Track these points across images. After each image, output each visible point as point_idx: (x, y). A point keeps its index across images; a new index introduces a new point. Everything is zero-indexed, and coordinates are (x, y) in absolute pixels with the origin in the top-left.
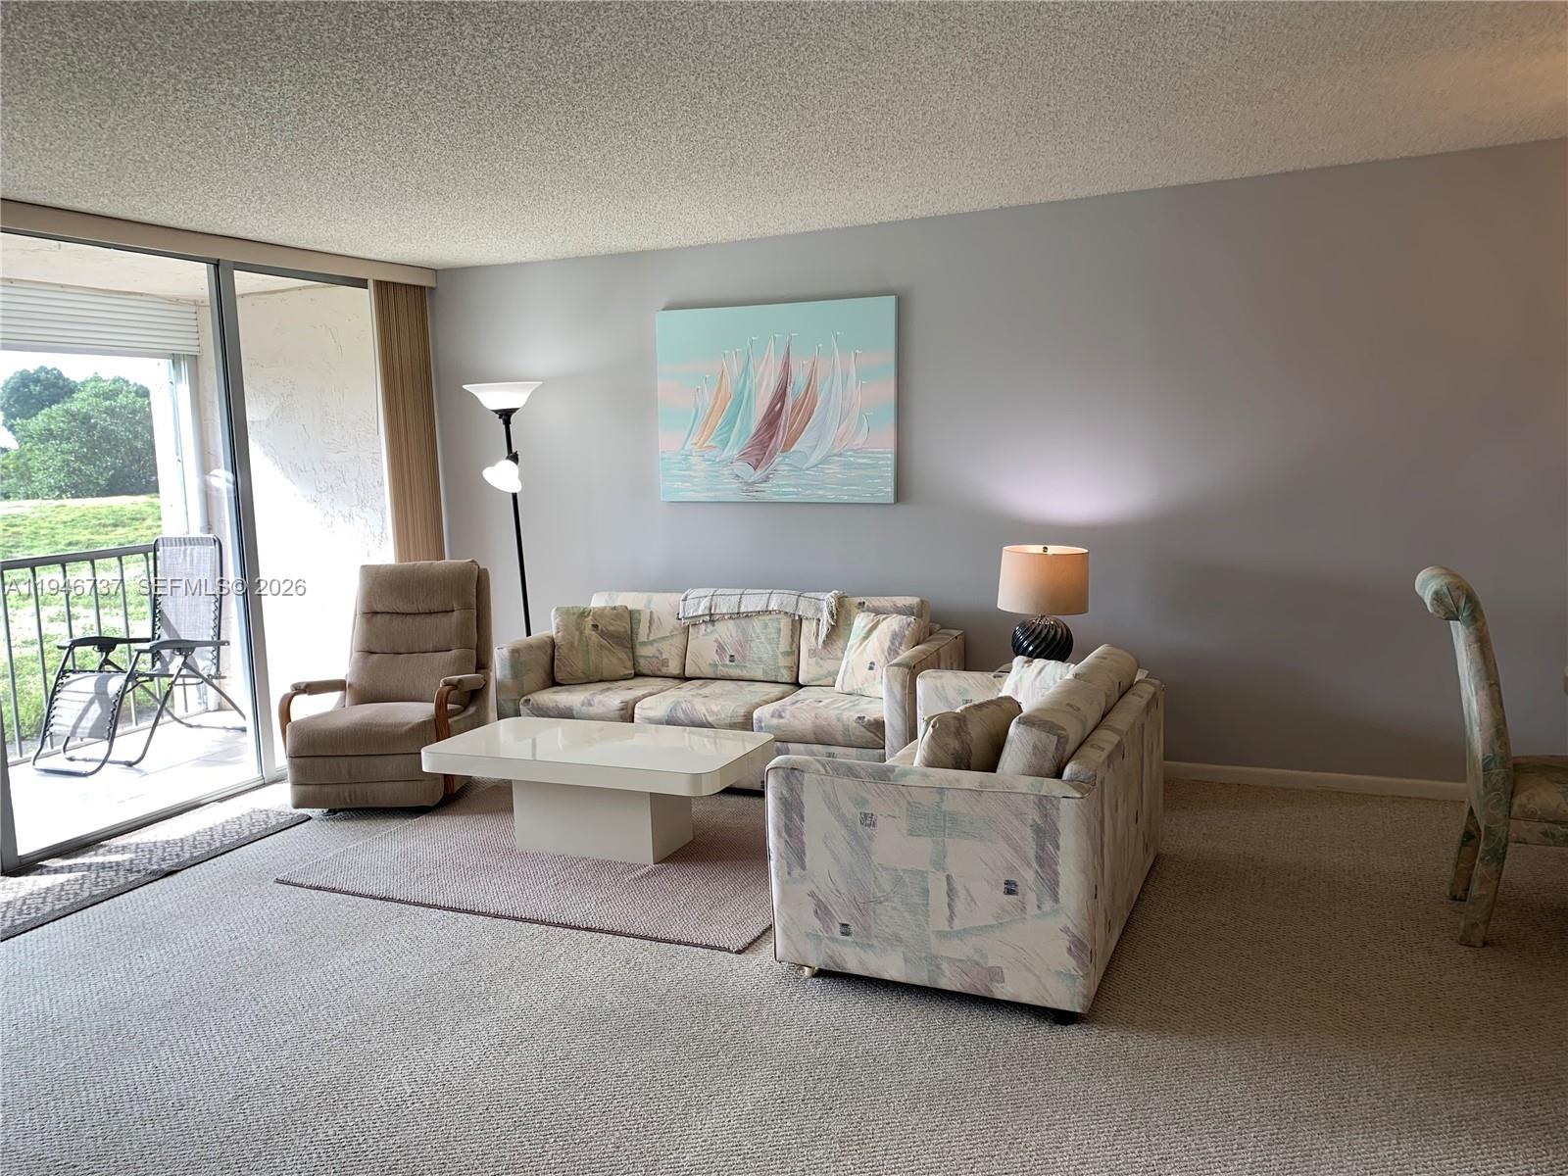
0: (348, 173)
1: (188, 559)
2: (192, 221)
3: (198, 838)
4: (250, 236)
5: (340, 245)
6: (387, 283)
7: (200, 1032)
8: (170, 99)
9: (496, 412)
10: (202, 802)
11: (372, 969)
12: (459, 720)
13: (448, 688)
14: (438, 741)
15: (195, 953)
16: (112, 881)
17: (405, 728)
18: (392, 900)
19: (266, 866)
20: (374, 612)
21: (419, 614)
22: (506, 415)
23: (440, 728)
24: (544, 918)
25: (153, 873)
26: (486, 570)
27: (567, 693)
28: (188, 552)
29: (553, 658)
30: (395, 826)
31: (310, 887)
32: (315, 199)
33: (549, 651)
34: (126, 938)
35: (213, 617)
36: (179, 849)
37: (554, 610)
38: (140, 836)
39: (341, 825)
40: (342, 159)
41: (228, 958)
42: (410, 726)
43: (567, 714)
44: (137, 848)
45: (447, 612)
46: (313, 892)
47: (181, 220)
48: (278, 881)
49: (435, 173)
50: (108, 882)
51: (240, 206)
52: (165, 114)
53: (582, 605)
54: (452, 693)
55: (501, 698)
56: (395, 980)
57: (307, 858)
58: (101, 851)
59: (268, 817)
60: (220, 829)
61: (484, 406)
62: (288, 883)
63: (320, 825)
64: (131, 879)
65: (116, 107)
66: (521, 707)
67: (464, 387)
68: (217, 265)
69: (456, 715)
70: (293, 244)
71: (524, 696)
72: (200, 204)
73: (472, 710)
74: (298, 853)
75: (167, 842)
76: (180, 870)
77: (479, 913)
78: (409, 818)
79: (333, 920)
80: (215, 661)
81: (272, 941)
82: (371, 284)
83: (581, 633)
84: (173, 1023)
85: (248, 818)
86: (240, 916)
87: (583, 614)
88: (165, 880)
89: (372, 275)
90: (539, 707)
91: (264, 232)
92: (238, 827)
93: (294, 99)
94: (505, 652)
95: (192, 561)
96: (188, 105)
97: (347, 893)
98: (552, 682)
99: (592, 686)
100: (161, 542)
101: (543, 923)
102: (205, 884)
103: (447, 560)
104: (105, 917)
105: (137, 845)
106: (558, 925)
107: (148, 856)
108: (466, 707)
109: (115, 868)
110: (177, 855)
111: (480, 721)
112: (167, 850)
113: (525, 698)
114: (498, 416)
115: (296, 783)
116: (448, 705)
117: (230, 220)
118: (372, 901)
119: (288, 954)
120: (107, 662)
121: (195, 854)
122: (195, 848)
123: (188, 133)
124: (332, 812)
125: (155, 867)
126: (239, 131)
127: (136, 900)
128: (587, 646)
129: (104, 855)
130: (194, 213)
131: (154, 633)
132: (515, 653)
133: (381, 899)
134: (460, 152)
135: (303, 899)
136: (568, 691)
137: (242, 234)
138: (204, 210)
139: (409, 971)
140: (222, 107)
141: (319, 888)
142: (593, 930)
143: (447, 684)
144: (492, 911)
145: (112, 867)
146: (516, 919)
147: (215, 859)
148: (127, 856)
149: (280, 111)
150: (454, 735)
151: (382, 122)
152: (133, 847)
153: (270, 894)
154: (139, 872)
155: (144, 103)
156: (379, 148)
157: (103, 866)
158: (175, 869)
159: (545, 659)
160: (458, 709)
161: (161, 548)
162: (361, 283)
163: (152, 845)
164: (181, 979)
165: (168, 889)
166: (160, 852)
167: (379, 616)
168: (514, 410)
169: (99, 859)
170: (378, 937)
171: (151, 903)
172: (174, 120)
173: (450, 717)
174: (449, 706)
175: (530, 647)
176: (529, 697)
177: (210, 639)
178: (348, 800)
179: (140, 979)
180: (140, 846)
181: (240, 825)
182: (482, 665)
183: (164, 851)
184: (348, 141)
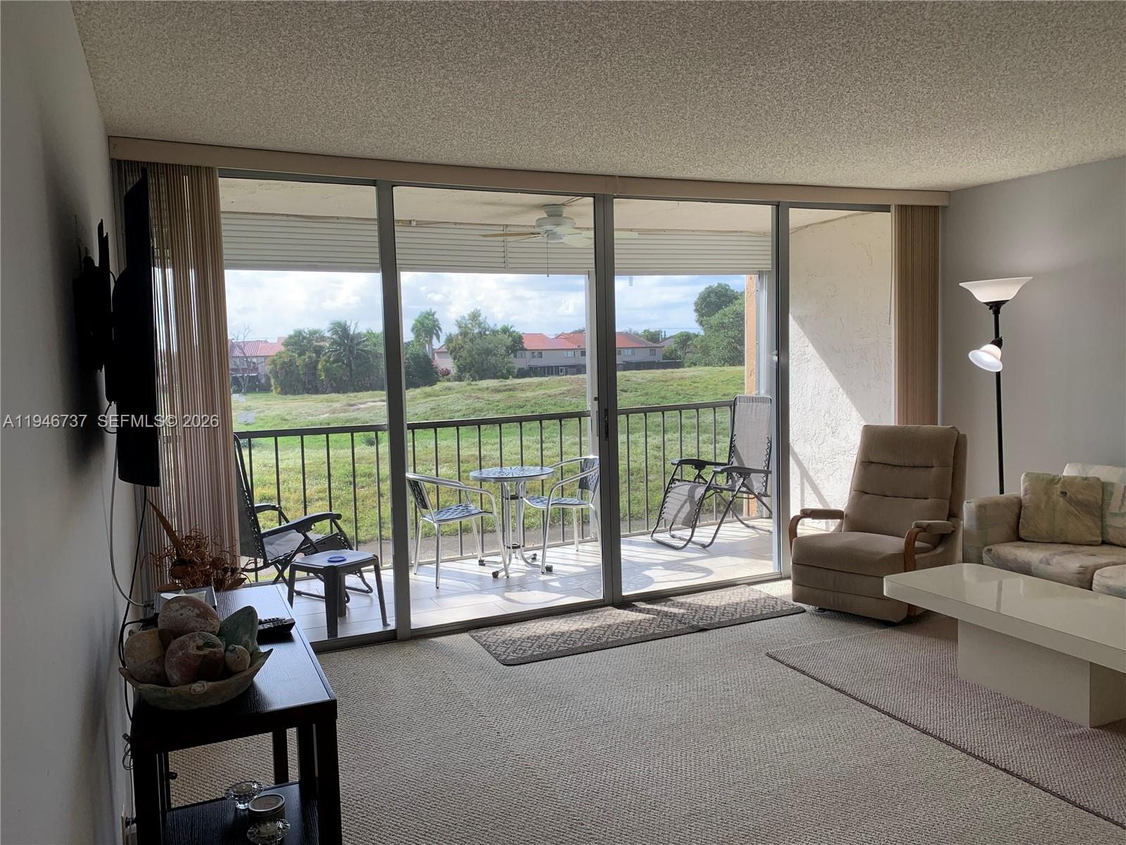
0: (858, 122)
1: (754, 412)
2: (758, 176)
3: (727, 609)
4: (800, 182)
5: (867, 181)
6: (906, 206)
7: (684, 754)
8: (720, 89)
9: (987, 304)
10: (738, 583)
11: (813, 746)
12: (926, 557)
13: (917, 529)
14: (905, 571)
15: (700, 694)
16: (668, 626)
17: (879, 557)
18: (844, 692)
19: (764, 641)
20: (868, 463)
21: (905, 466)
22: (996, 306)
23: (907, 561)
24: (966, 747)
25: (693, 627)
26: (964, 436)
27: (1027, 550)
28: (754, 407)
29: (1019, 517)
30: (865, 631)
31: (788, 665)
32: (839, 148)
33: (1017, 510)
34: (663, 669)
35: (766, 453)
36: (713, 613)
37: (1023, 475)
38: (692, 599)
39: (825, 621)
40: (850, 112)
41: (718, 704)
42: (883, 556)
43: (1025, 569)
44: (690, 606)
45: (927, 467)
46: (789, 670)
47: (751, 177)
48: (768, 654)
49: (928, 111)
50: (666, 626)
51: (787, 161)
52: (719, 101)
53: (1053, 472)
54: (920, 534)
55: (966, 544)
56: (827, 762)
57: (793, 641)
58: (669, 603)
59: (776, 604)
60: (743, 605)
61: (976, 299)
62: (774, 658)
63: (810, 618)
64: (679, 628)
65: (688, 103)
66: (984, 554)
67: (960, 284)
68: (777, 206)
69: (924, 552)
70: (832, 184)
71: (987, 545)
72: (759, 163)
73: (940, 550)
74: (789, 636)
75: (708, 607)
76: (709, 630)
77: (910, 725)
78: (877, 627)
79: (796, 696)
80: (764, 484)
81: (750, 700)
82: (893, 209)
83: (1049, 498)
84: (670, 742)
85: (763, 601)
86: (735, 674)
87: (1053, 481)
88: (698, 634)
89: (894, 201)
90: (999, 557)
91: (809, 178)
92: (754, 606)
93: (802, 71)
94: (973, 505)
95: (756, 413)
96: (731, 91)
97: (813, 678)
98: (1017, 537)
99: (1055, 546)
100: (738, 399)
101: (964, 751)
102: (721, 643)
103: (939, 426)
104: (657, 650)
105: (690, 604)
106: (977, 757)
107: (694, 614)
108: (935, 547)
109: (672, 618)
110: (711, 618)
111: (946, 560)
112: (707, 612)
113: (988, 547)
114: (989, 307)
115: (795, 584)
116: (916, 542)
117: (783, 172)
118: (829, 689)
119: (758, 714)
120: (699, 476)
121: (722, 620)
122: (723, 615)
123: (738, 112)
124: (822, 610)
125: (695, 623)
126: (770, 104)
127: (678, 643)
128: (1054, 510)
129: (669, 606)
130: (758, 170)
131: (729, 461)
132: (982, 508)
133: (836, 689)
134: (946, 89)
135: (780, 673)
136: (1028, 547)
137: (794, 181)
138: (764, 167)
139: (840, 757)
140: (754, 88)
141: (794, 668)
142: (1011, 773)
143: (917, 526)
144: (922, 726)
145: (670, 616)
146: (941, 740)
147: (733, 627)
148: (682, 611)
149: (794, 83)
150: (919, 569)
151: (873, 75)
152: (687, 605)
153: (760, 663)
154: (685, 624)
155: (705, 96)
156: (876, 98)
157: (666, 614)
158: (706, 627)
159: (1011, 517)
160: (928, 548)
161: (738, 403)
162: (885, 208)
163: (698, 606)
164: (685, 710)
165: (698, 641)
166: (701, 612)
167: (873, 464)
168: (1003, 302)
169: (666, 609)
170: (825, 720)
171: (685, 648)
172: (726, 104)
173: (917, 554)
174: (917, 544)
175: (996, 505)
176: (991, 547)
177: (763, 469)
178: (832, 604)
179: (661, 702)
180: (692, 606)
181: (756, 605)
182: (954, 514)
183: (704, 613)
184: (851, 96)
